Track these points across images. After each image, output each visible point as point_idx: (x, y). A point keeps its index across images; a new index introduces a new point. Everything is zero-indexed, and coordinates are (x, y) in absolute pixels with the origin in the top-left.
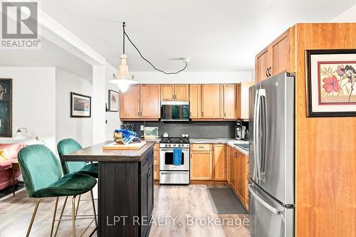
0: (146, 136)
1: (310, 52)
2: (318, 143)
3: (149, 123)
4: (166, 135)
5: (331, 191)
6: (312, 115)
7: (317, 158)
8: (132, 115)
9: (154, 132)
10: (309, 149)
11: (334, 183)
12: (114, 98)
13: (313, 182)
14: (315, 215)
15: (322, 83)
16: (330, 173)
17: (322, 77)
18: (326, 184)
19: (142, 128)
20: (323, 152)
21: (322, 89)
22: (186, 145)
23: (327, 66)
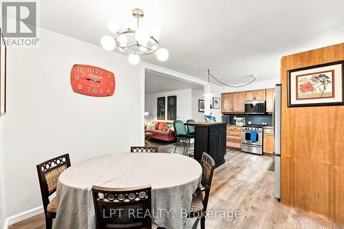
0: (237, 123)
1: (290, 71)
2: (297, 121)
3: (239, 115)
4: (250, 123)
5: (307, 150)
6: (291, 106)
7: (296, 130)
8: (228, 110)
9: (242, 121)
10: (290, 125)
11: (309, 146)
12: (216, 102)
13: (293, 143)
14: (294, 163)
15: (299, 87)
16: (306, 140)
17: (299, 84)
18: (303, 146)
19: (235, 118)
20: (300, 127)
21: (299, 91)
22: (260, 129)
23: (303, 77)
